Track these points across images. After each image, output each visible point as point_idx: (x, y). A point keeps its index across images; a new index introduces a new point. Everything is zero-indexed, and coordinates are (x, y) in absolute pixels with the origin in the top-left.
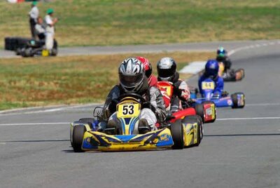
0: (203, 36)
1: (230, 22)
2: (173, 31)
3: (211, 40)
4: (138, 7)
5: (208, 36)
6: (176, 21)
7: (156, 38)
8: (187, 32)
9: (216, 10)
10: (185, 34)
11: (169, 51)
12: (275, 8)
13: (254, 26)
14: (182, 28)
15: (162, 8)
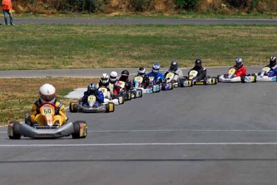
0: (86, 63)
1: (111, 50)
2: (55, 57)
3: (93, 67)
4: (20, 33)
5: (91, 63)
6: (58, 47)
7: (39, 63)
8: (69, 58)
9: (98, 37)
10: (68, 60)
11: (53, 77)
12: (154, 37)
13: (135, 54)
14: (64, 55)
15: (43, 34)
